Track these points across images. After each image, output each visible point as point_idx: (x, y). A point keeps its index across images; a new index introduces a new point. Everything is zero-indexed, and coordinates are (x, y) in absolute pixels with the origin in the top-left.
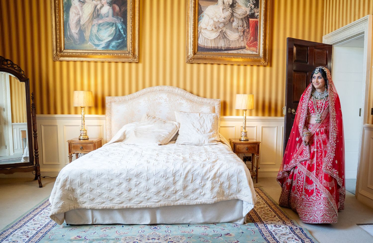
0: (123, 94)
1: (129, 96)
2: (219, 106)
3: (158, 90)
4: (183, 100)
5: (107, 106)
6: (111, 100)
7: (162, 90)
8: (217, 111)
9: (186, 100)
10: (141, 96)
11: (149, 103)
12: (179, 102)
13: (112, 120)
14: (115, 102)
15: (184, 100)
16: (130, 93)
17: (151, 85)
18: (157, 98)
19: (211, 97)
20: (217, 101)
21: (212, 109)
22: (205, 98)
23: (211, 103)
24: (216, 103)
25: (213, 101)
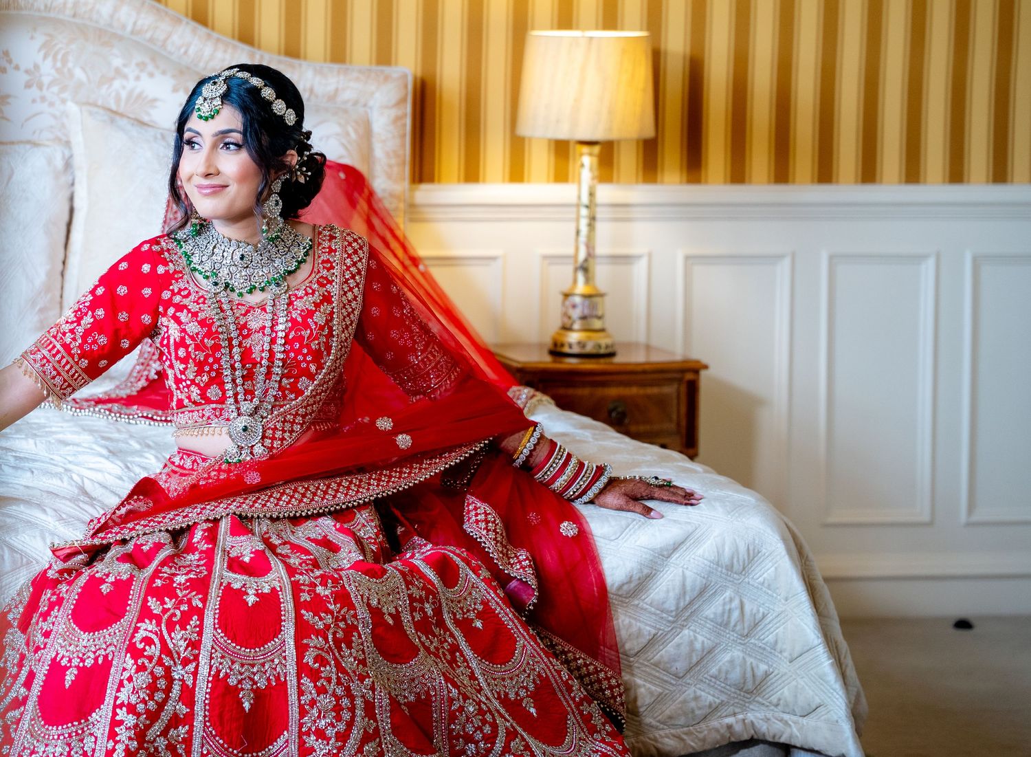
2: (397, 119)
4: (151, 75)
8: (387, 154)
9: (174, 76)
12: (124, 94)
15: (164, 73)
20: (387, 78)
21: (353, 135)
22: (304, 64)
23: (348, 95)
24: (377, 95)
25: (357, 79)
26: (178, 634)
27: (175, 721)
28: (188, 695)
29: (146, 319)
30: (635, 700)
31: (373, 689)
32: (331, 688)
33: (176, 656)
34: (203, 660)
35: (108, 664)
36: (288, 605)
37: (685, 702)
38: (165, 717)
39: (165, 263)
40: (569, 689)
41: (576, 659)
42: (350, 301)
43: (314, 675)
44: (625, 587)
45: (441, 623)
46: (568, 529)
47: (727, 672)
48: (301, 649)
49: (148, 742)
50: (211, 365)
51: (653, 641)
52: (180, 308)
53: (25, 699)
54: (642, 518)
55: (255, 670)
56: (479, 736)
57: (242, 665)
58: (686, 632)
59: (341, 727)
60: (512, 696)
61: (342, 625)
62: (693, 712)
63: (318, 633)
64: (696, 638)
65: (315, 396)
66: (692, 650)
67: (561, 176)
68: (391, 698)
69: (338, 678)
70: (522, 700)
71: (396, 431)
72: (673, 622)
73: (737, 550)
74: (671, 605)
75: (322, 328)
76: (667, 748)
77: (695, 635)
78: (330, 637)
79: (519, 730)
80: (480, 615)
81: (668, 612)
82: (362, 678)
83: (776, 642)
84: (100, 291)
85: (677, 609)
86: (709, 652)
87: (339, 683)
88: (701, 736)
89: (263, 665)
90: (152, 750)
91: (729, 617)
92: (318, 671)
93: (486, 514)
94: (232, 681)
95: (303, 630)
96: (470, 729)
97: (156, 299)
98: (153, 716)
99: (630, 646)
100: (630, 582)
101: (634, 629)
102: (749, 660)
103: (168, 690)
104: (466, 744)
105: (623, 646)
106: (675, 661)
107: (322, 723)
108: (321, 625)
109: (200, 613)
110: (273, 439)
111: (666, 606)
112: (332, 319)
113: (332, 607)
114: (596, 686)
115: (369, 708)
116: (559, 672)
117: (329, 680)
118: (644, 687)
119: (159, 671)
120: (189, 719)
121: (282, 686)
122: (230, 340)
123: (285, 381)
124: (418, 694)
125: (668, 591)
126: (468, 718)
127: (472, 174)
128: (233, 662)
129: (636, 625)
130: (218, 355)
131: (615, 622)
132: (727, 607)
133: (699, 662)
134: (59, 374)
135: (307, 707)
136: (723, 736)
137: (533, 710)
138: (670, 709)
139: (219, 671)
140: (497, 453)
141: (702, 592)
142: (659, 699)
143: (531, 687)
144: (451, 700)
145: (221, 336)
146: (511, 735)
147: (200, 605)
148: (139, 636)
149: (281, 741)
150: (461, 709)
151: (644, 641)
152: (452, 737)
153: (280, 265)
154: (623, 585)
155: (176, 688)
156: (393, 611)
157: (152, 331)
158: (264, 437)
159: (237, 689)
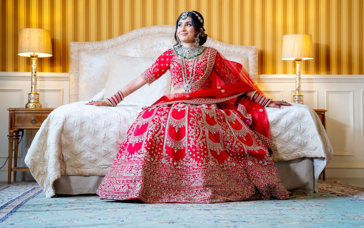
0: (99, 39)
1: (109, 41)
2: (254, 58)
3: (157, 32)
5: (73, 56)
6: (79, 48)
7: (163, 32)
8: (252, 66)
10: (129, 42)
11: (142, 52)
13: (81, 81)
14: (85, 50)
16: (110, 36)
17: (144, 25)
18: (155, 44)
19: (242, 43)
20: (252, 48)
21: (244, 61)
22: (232, 45)
23: (243, 52)
24: (250, 52)
25: (245, 49)
26: (163, 117)
27: (161, 134)
28: (164, 129)
29: (167, 65)
30: (276, 147)
31: (205, 129)
32: (195, 128)
33: (162, 121)
34: (168, 122)
35: (148, 123)
36: (187, 112)
37: (288, 148)
38: (159, 133)
39: (172, 53)
40: (254, 136)
41: (261, 137)
42: (212, 61)
43: (191, 125)
44: (273, 122)
45: (225, 121)
46: (261, 110)
47: (297, 141)
48: (189, 120)
49: (155, 138)
50: (180, 73)
51: (280, 134)
52: (174, 62)
53: (132, 133)
54: (278, 109)
55: (179, 124)
56: (230, 141)
57: (176, 123)
58: (288, 132)
59: (197, 135)
60: (240, 136)
61: (199, 116)
62: (290, 150)
63: (193, 117)
64: (290, 134)
65: (202, 80)
66: (289, 136)
67: (295, 73)
68: (209, 131)
69: (197, 126)
70: (242, 137)
71: (221, 89)
72: (285, 130)
73: (299, 114)
74: (284, 126)
75: (204, 65)
76: (285, 159)
77: (290, 133)
78: (196, 118)
79: (239, 141)
80: (234, 121)
81: (283, 128)
82: (202, 126)
83: (308, 135)
84: (158, 60)
85: (285, 127)
86: (293, 137)
87: (197, 127)
88: (292, 156)
89: (180, 123)
90: (156, 139)
91: (298, 129)
92: (192, 124)
93: (242, 106)
94: (174, 126)
95: (189, 116)
96: (228, 140)
97: (169, 61)
98: (156, 133)
99: (275, 135)
100: (274, 121)
101: (276, 132)
102: (302, 139)
103: (160, 128)
104: (227, 143)
105: (273, 135)
106: (285, 139)
107: (192, 135)
108: (194, 116)
109: (168, 113)
110: (193, 89)
111: (283, 126)
112: (207, 64)
113: (196, 113)
114: (266, 143)
115: (204, 133)
116: (252, 133)
117: (195, 126)
118: (278, 145)
119: (158, 124)
120: (164, 134)
121: (184, 127)
122: (184, 68)
123: (196, 77)
124: (216, 132)
125: (283, 123)
126: (227, 137)
127: (274, 72)
128: (174, 122)
129: (276, 131)
130: (181, 71)
131: (271, 130)
132: (297, 127)
133: (291, 139)
134: (148, 77)
135: (190, 131)
136: (297, 156)
137: (245, 140)
138: (285, 150)
139: (171, 124)
140: (245, 96)
141: (291, 123)
142: (282, 147)
143: (245, 135)
144: (224, 134)
145: (182, 67)
146: (237, 142)
147: (168, 112)
148: (154, 118)
149: (184, 139)
150: (226, 135)
151: (278, 134)
152: (224, 142)
153: (196, 53)
154: (273, 121)
155: (162, 127)
156: (212, 116)
157: (169, 67)
158: (191, 89)
159: (174, 128)
